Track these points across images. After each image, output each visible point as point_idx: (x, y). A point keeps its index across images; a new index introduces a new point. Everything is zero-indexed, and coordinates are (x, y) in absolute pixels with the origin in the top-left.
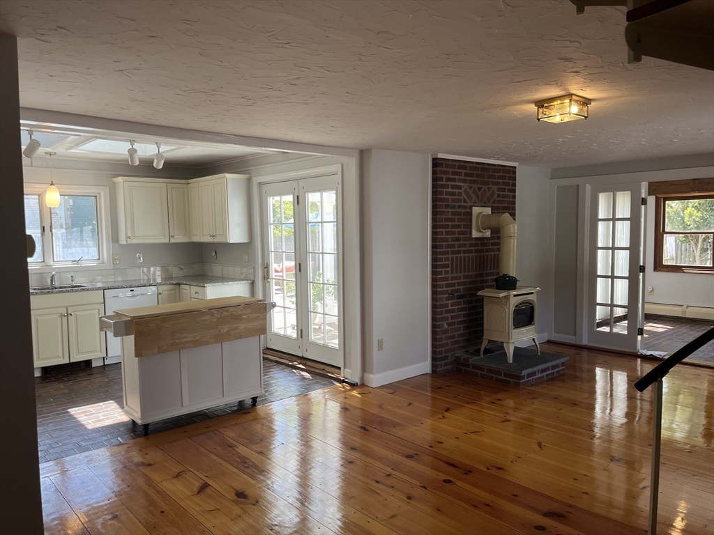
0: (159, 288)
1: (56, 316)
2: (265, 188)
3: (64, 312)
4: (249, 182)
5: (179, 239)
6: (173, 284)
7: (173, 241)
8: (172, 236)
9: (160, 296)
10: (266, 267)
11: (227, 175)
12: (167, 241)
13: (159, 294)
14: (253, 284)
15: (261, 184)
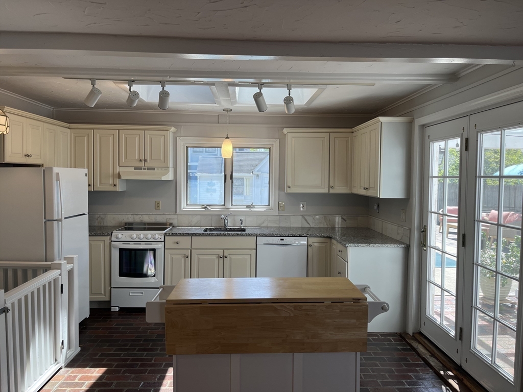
0: (309, 239)
1: (214, 257)
2: (429, 131)
3: (221, 255)
4: (410, 125)
5: (340, 189)
6: (324, 237)
7: (332, 191)
8: (332, 187)
9: (309, 248)
10: (424, 231)
11: (382, 119)
12: (325, 191)
13: (308, 246)
14: (407, 250)
15: (423, 127)
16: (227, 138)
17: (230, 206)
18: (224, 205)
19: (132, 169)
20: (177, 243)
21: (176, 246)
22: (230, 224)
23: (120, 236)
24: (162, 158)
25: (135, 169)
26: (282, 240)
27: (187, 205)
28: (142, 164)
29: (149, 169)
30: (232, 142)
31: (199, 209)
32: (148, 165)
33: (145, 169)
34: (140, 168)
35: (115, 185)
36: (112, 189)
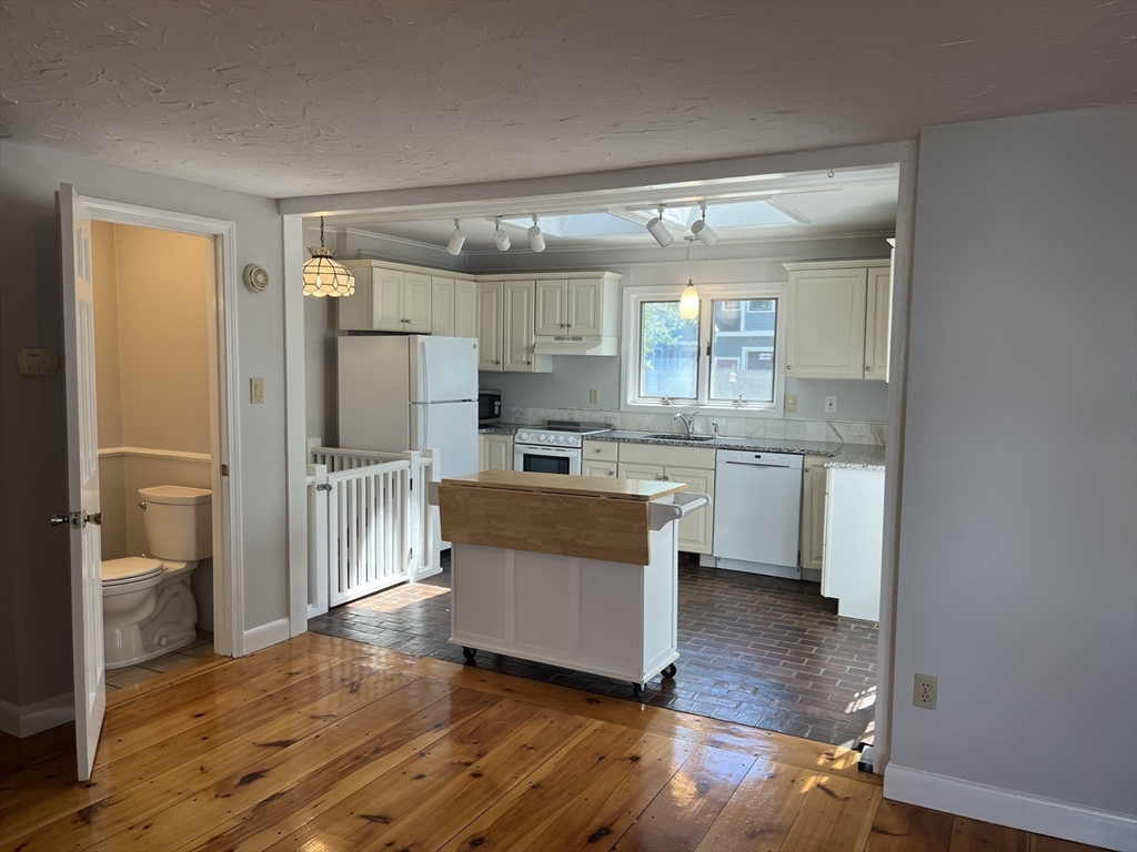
16: (691, 284)
17: (706, 401)
18: (697, 399)
19: (552, 339)
20: (598, 451)
21: (596, 456)
22: (698, 429)
23: (524, 436)
24: (591, 322)
25: (557, 338)
26: (758, 457)
27: (639, 397)
28: (564, 332)
29: (574, 338)
30: (698, 291)
31: (656, 403)
32: (574, 332)
33: (568, 339)
34: (562, 338)
35: (529, 363)
36: (524, 368)
